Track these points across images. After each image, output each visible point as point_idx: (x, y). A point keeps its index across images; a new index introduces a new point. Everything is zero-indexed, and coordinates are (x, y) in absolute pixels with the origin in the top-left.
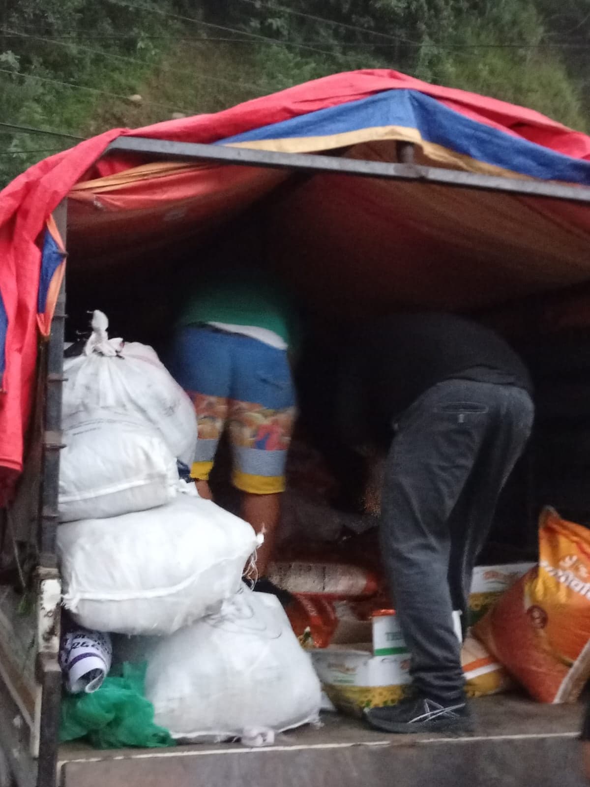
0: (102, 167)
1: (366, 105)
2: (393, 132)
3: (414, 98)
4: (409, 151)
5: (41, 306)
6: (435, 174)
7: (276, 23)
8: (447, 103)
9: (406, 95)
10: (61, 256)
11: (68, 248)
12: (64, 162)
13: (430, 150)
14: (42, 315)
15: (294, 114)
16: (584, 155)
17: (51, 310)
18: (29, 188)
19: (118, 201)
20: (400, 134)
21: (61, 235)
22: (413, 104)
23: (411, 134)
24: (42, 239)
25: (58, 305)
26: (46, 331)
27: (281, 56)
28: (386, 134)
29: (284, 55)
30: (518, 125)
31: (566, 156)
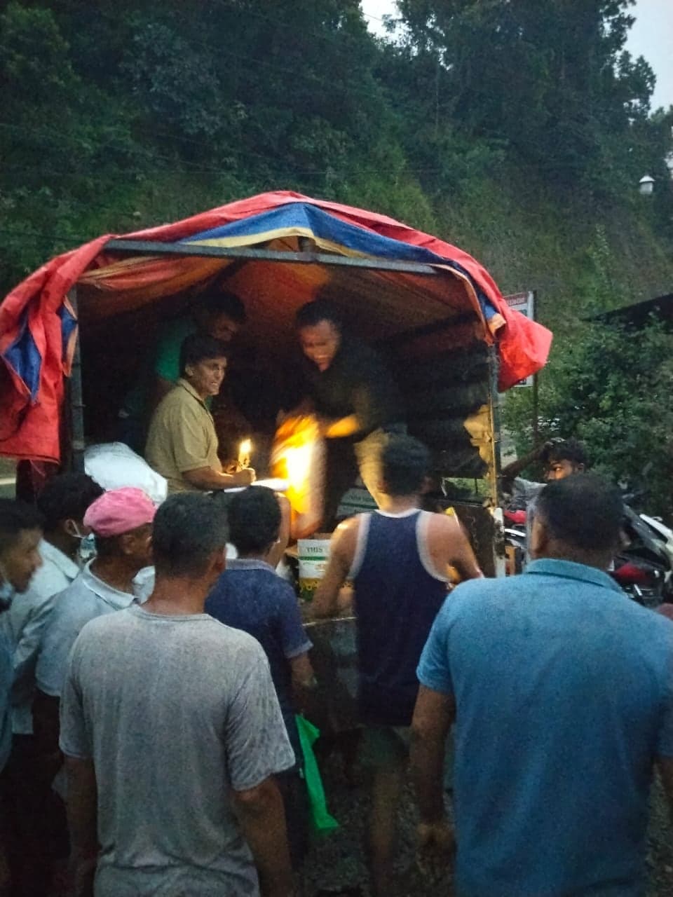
0: (100, 261)
1: (276, 215)
2: (295, 231)
3: (307, 208)
4: (307, 244)
5: (64, 358)
6: (324, 258)
7: (230, 160)
8: (330, 212)
9: (303, 208)
10: (74, 322)
11: (79, 316)
12: (73, 259)
13: (320, 242)
14: (65, 363)
15: (227, 221)
16: (419, 242)
17: (71, 360)
18: (48, 276)
19: (112, 284)
20: (299, 232)
21: (74, 309)
22: (306, 212)
23: (307, 232)
24: (61, 311)
25: (75, 356)
26: (69, 374)
27: (233, 183)
28: (291, 232)
29: (235, 182)
30: (376, 226)
31: (407, 244)
